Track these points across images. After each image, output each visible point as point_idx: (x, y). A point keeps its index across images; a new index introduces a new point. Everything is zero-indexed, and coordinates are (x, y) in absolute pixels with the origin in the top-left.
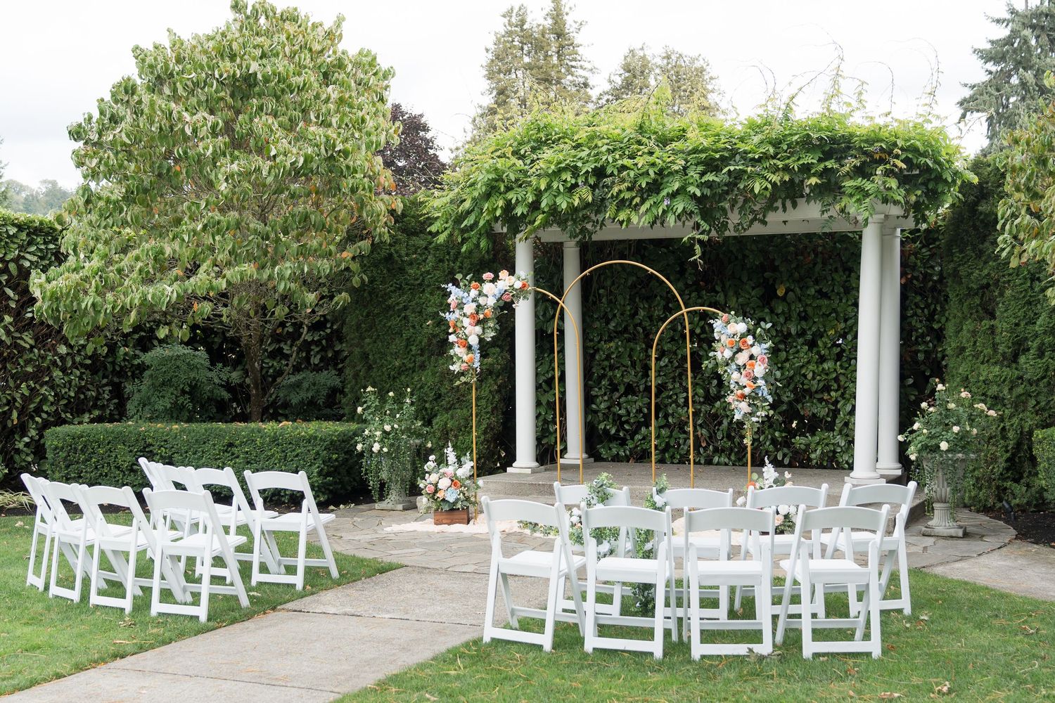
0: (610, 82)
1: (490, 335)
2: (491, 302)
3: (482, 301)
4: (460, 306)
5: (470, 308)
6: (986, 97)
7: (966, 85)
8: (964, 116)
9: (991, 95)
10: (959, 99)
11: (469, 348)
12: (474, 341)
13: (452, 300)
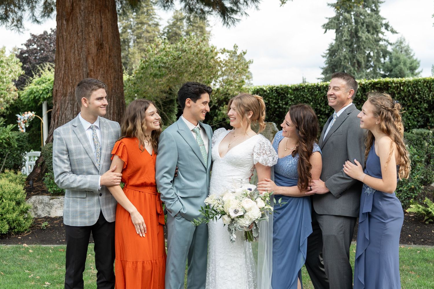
0: (168, 22)
1: (27, 126)
2: (26, 119)
3: (25, 118)
4: (20, 119)
5: (22, 120)
6: (333, 24)
7: (327, 18)
8: (326, 32)
9: (334, 23)
10: (323, 24)
11: (23, 129)
12: (23, 127)
13: (19, 118)
